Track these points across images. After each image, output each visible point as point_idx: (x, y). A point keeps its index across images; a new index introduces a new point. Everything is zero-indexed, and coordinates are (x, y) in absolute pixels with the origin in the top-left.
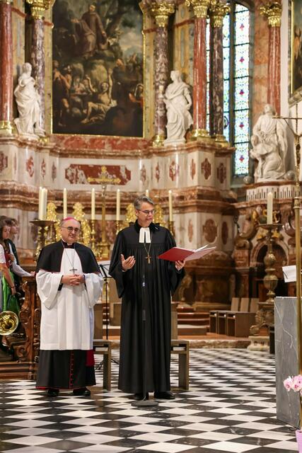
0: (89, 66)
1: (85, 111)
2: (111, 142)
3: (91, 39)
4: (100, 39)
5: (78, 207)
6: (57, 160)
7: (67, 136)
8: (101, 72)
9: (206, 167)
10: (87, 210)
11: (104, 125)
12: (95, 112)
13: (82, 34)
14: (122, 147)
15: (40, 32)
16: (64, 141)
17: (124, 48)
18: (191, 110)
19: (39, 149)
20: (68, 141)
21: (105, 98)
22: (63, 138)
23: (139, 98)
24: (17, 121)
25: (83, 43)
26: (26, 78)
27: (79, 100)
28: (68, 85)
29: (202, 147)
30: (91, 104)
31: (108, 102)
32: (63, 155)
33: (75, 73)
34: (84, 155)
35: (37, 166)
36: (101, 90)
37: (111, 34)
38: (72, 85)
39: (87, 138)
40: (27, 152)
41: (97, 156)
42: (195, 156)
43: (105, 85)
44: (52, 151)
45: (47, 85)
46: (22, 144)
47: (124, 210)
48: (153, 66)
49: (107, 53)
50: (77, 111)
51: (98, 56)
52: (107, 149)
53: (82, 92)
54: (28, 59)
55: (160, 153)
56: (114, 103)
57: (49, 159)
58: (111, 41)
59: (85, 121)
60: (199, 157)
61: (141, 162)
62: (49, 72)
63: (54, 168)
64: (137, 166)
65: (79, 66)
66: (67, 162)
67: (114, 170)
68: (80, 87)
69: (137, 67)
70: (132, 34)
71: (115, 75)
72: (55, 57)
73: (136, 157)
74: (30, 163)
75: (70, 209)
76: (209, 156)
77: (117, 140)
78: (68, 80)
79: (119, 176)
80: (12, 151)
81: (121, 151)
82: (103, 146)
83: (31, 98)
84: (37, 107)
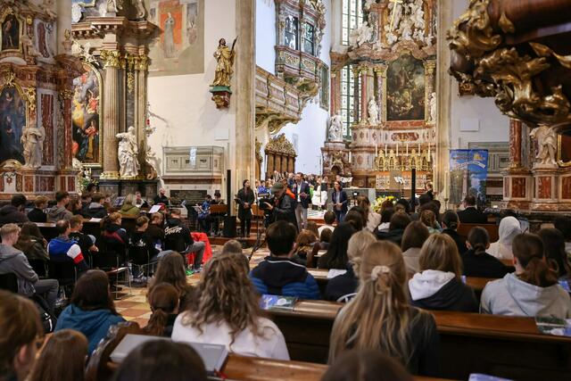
0: (401, 92)
1: (400, 111)
2: (410, 123)
3: (403, 81)
4: (406, 81)
5: (392, 151)
6: (387, 132)
7: (392, 122)
8: (407, 94)
10: (395, 152)
11: (408, 116)
12: (404, 111)
13: (398, 79)
14: (415, 125)
15: (380, 82)
17: (417, 83)
19: (378, 129)
20: (392, 124)
21: (408, 105)
22: (390, 123)
23: (423, 103)
25: (399, 83)
26: (373, 102)
27: (397, 107)
28: (393, 101)
30: (402, 108)
31: (410, 106)
32: (390, 130)
33: (396, 96)
34: (399, 129)
35: (377, 135)
36: (407, 102)
37: (411, 78)
38: (395, 101)
39: (400, 122)
40: (373, 131)
41: (405, 129)
43: (408, 99)
44: (384, 129)
45: (383, 102)
46: (371, 128)
47: (410, 152)
48: (428, 89)
49: (409, 86)
50: (397, 111)
51: (405, 87)
52: (409, 126)
53: (399, 103)
54: (375, 94)
55: (428, 127)
56: (412, 106)
57: (382, 131)
58: (411, 81)
59: (400, 115)
61: (423, 131)
62: (384, 96)
63: (386, 135)
64: (420, 132)
65: (398, 93)
66: (392, 132)
67: (412, 134)
68: (398, 101)
69: (422, 90)
70: (420, 77)
71: (413, 95)
72: (388, 90)
73: (420, 129)
74: (374, 135)
75: (388, 152)
77: (413, 122)
78: (393, 99)
79: (414, 137)
80: (366, 131)
81: (414, 126)
82: (407, 125)
83: (374, 109)
84: (377, 113)
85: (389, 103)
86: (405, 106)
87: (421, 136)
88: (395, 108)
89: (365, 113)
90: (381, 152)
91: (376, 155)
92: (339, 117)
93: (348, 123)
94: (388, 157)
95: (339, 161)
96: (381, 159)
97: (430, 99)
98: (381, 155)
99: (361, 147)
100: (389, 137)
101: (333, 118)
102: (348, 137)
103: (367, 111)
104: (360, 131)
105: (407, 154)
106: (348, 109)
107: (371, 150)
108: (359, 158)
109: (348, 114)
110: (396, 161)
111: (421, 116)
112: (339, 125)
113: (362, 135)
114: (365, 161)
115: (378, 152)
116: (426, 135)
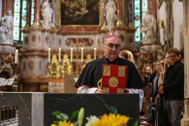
1: (74, 15)
2: (85, 28)
5: (66, 56)
6: (61, 37)
7: (66, 26)
9: (122, 37)
10: (69, 58)
12: (79, 16)
16: (65, 29)
18: (116, 13)
19: (52, 33)
20: (66, 28)
21: (83, 9)
22: (64, 27)
24: (41, 21)
26: (46, 4)
27: (71, 11)
28: (67, 5)
29: (119, 29)
30: (77, 12)
31: (84, 11)
32: (64, 34)
34: (73, 34)
35: (51, 39)
36: (81, 6)
38: (69, 5)
39: (74, 26)
40: (46, 34)
41: (79, 34)
42: (117, 33)
43: (83, 4)
44: (58, 33)
45: (57, 5)
46: (44, 31)
47: (85, 57)
50: (71, 15)
52: (83, 31)
53: (73, 7)
56: (87, 11)
57: (55, 36)
59: (74, 19)
60: (118, 33)
63: (60, 40)
64: (96, 38)
66: (66, 38)
67: (86, 40)
68: (72, 5)
73: (95, 34)
74: (47, 39)
75: (62, 57)
76: (123, 33)
77: (87, 27)
78: (67, 3)
79: (89, 43)
80: (38, 34)
81: (89, 32)
82: (81, 30)
83: (48, 12)
84: (50, 15)
85: (63, 8)
86: (79, 10)
87: (96, 42)
88: (69, 13)
89: (38, 15)
90: (54, 57)
91: (49, 60)
92: (9, 18)
93: (20, 27)
94: (61, 63)
95: (9, 66)
96: (54, 66)
97: (105, 4)
98: (55, 60)
99: (33, 51)
100: (63, 42)
101: (3, 18)
102: (20, 42)
103: (41, 13)
104: (32, 33)
105: (82, 60)
106: (21, 13)
107: (43, 55)
108: (31, 62)
109: (21, 18)
110: (70, 67)
111: (96, 21)
112: (10, 26)
113: (34, 38)
114: (36, 66)
115: (51, 58)
116: (101, 41)
